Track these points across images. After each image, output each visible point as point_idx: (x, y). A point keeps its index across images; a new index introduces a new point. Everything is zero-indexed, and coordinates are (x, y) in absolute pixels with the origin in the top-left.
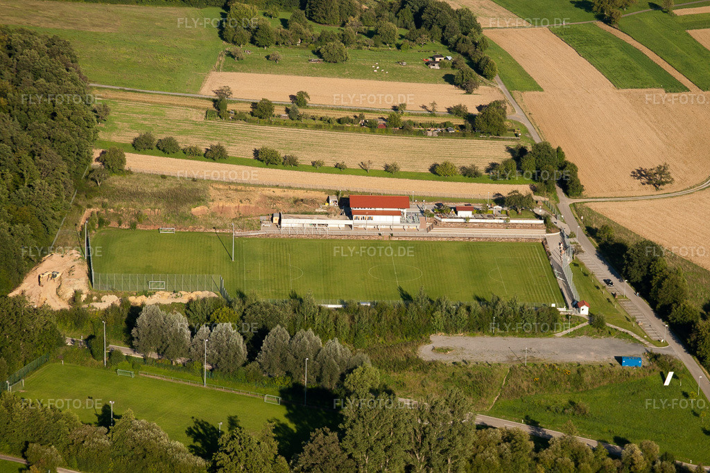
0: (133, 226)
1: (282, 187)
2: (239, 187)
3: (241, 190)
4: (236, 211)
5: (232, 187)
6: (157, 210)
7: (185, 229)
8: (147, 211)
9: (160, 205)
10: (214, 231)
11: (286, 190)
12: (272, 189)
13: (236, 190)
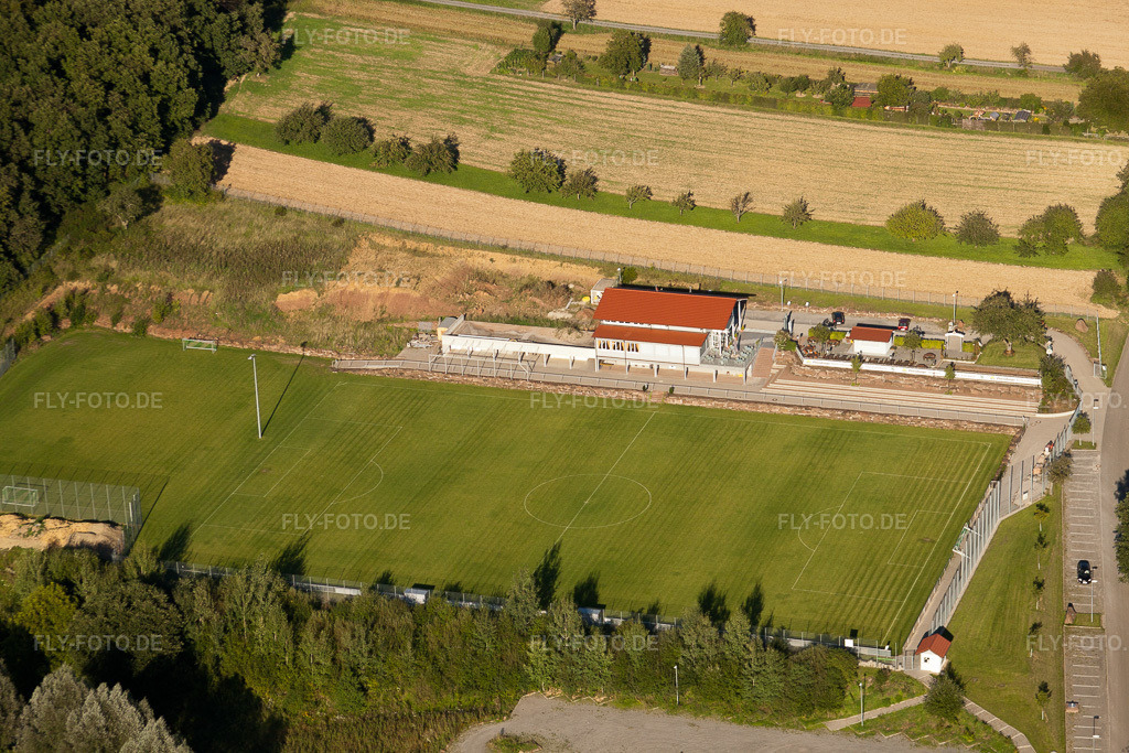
0: (141, 327)
1: (514, 251)
2: (423, 246)
3: (424, 254)
4: (379, 304)
5: (411, 244)
6: (206, 293)
7: (242, 343)
8: (186, 295)
9: (216, 282)
10: (299, 351)
11: (518, 258)
12: (491, 255)
13: (415, 252)
